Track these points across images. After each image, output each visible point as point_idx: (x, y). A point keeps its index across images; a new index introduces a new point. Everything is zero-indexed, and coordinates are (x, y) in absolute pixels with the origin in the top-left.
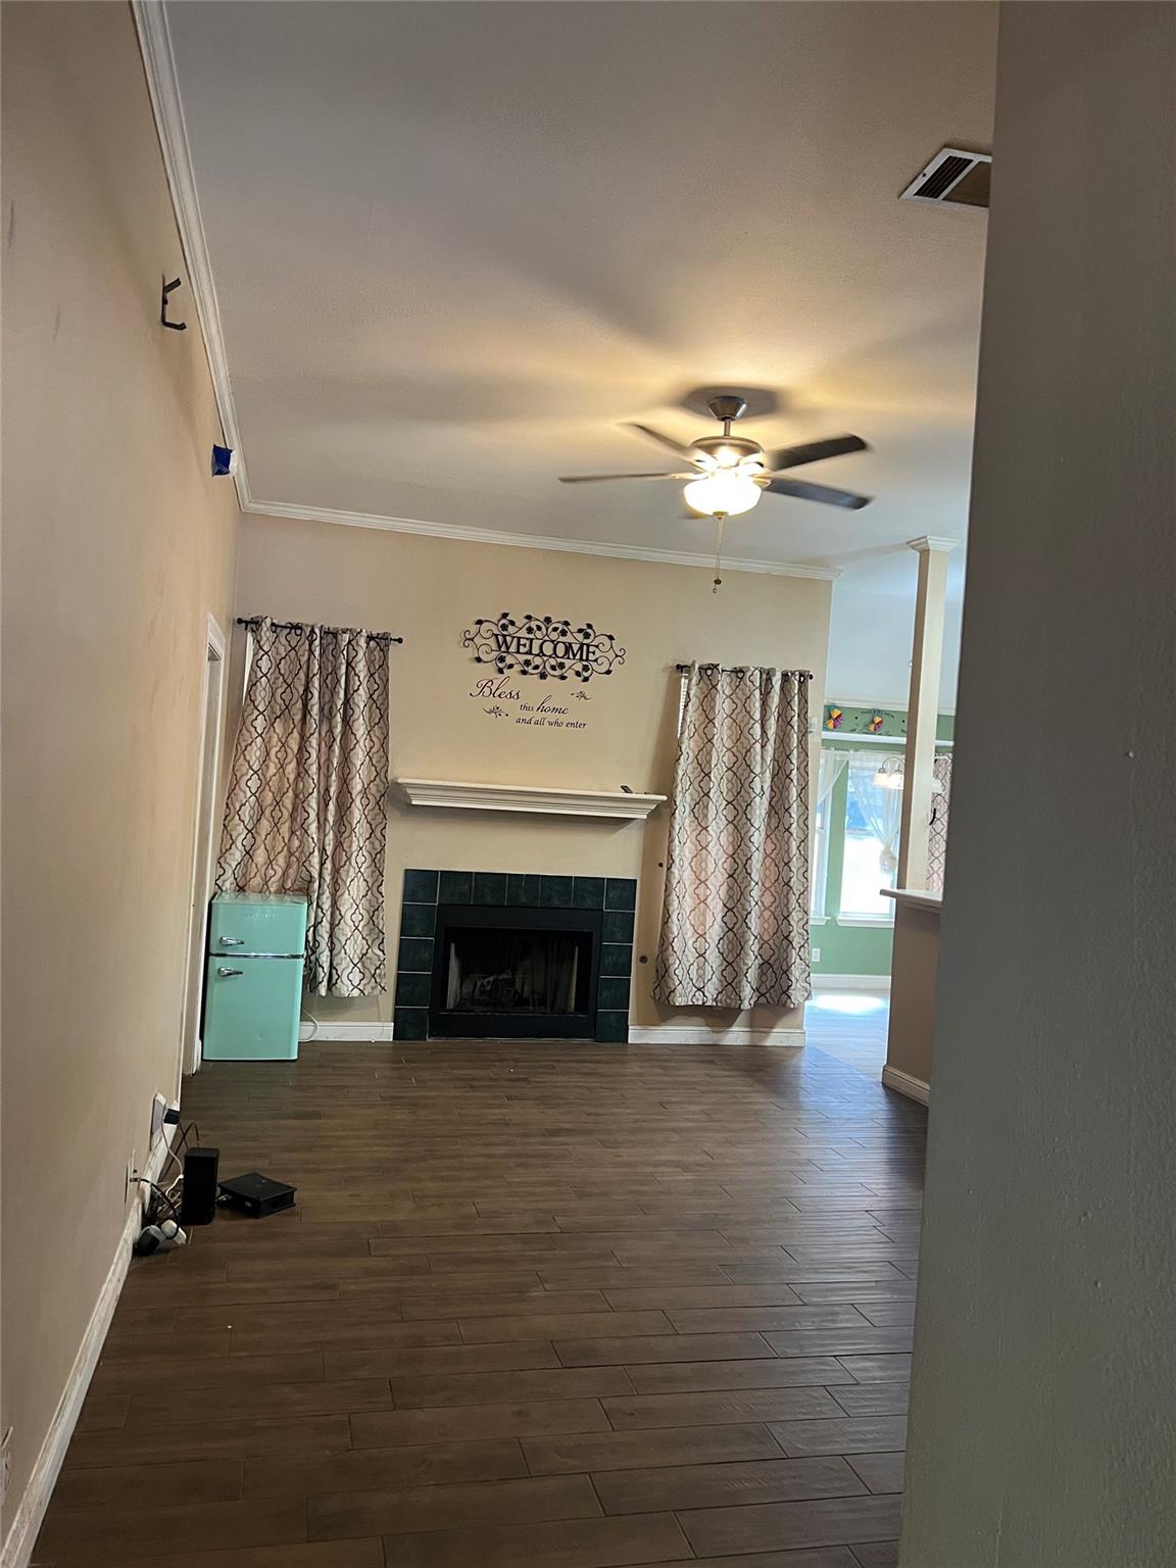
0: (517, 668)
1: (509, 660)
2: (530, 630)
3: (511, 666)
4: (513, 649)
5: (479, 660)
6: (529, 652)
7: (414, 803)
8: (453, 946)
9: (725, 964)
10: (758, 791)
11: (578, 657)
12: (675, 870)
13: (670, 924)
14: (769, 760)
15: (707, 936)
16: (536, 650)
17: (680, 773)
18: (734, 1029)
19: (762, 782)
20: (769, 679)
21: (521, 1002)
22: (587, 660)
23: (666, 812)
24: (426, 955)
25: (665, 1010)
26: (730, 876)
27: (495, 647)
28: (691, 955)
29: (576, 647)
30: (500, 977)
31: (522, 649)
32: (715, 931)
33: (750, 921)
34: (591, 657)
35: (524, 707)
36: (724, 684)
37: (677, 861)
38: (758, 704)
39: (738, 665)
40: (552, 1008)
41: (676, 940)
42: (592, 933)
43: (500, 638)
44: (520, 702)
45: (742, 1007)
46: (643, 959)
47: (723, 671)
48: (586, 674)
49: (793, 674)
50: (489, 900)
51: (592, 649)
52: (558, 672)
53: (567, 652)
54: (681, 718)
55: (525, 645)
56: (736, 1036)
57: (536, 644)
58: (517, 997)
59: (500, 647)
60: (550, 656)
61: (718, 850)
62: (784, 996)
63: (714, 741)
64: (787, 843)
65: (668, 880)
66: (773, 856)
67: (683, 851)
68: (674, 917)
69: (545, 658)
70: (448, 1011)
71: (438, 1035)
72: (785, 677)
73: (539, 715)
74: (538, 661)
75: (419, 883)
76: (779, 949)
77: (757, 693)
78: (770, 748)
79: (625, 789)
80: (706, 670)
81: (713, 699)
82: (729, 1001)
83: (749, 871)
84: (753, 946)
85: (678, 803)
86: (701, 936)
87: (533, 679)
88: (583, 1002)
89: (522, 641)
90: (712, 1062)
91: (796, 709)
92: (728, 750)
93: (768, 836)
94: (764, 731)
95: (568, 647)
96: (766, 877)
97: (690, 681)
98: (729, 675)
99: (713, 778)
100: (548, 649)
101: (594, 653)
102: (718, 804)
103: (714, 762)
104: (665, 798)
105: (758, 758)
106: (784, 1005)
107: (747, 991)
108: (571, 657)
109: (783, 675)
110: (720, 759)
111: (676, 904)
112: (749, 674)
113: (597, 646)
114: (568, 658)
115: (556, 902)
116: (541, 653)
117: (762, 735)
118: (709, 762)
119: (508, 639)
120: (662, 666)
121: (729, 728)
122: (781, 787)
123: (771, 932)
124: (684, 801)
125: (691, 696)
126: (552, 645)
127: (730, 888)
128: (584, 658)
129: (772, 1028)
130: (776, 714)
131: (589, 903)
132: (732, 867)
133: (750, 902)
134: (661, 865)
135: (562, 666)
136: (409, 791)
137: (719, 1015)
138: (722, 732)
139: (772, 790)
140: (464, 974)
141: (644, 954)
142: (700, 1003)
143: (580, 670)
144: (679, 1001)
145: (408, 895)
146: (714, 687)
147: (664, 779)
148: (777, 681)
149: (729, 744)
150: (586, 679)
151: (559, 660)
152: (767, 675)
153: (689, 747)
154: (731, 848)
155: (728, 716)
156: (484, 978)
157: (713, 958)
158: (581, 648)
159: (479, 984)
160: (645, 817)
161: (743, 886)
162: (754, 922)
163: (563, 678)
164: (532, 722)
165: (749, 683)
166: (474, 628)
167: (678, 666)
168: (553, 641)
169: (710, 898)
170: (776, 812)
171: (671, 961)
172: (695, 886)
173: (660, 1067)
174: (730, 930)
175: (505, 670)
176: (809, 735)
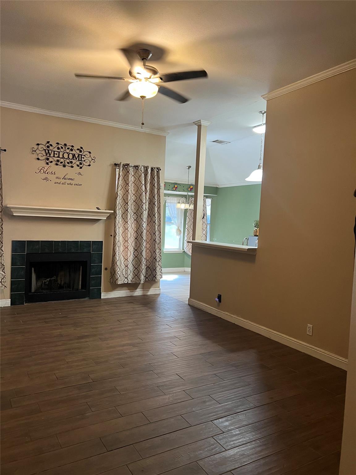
0: (54, 163)
1: (51, 159)
2: (58, 148)
3: (51, 162)
4: (52, 155)
5: (38, 159)
6: (59, 157)
7: (14, 214)
8: (33, 269)
9: (135, 268)
10: (144, 209)
11: (78, 159)
12: (117, 237)
13: (115, 256)
14: (147, 198)
15: (128, 260)
16: (61, 156)
17: (118, 203)
18: (137, 290)
19: (146, 206)
20: (147, 170)
21: (61, 287)
22: (81, 160)
23: (113, 216)
24: (23, 273)
25: (114, 286)
26: (136, 238)
27: (45, 154)
28: (123, 266)
29: (77, 156)
30: (52, 279)
31: (56, 156)
32: (131, 258)
33: (143, 253)
34: (83, 159)
35: (57, 178)
36: (131, 170)
37: (117, 234)
38: (143, 179)
39: (136, 164)
40: (73, 288)
41: (118, 261)
42: (87, 261)
43: (47, 151)
44: (56, 176)
45: (141, 283)
46: (106, 269)
47: (131, 166)
48: (81, 166)
49: (154, 168)
50: (47, 251)
51: (83, 156)
52: (70, 165)
53: (73, 157)
54: (117, 183)
55: (57, 154)
56: (138, 292)
57: (61, 154)
58: (59, 285)
59: (47, 154)
60: (67, 159)
61: (132, 230)
62: (154, 278)
63: (129, 191)
64: (154, 226)
65: (114, 241)
66: (149, 231)
67: (120, 230)
68: (117, 254)
69: (65, 159)
70: (33, 293)
71: (29, 302)
72: (152, 169)
73: (63, 181)
74: (62, 160)
75: (18, 246)
76: (152, 262)
77: (143, 174)
78: (148, 194)
79: (98, 209)
80: (125, 166)
81: (128, 176)
82: (136, 281)
83: (142, 237)
84: (144, 262)
85: (117, 213)
86: (126, 260)
87: (60, 167)
88: (84, 286)
89: (56, 153)
90: (132, 302)
91: (156, 180)
92: (134, 194)
93: (148, 224)
94: (146, 188)
95: (74, 155)
96: (148, 238)
97: (120, 169)
98: (133, 168)
99: (129, 205)
100: (66, 156)
101: (83, 158)
102: (131, 214)
103: (129, 199)
104: (113, 212)
105: (144, 197)
106: (154, 281)
107: (142, 277)
108: (75, 159)
109: (151, 169)
110: (131, 198)
111: (117, 249)
112: (140, 168)
113: (85, 156)
114: (74, 159)
115: (73, 251)
116: (63, 157)
117: (145, 189)
118: (127, 199)
119: (50, 151)
120: (109, 164)
121: (134, 187)
122: (151, 207)
123: (149, 256)
124: (119, 212)
125: (120, 175)
126: (67, 155)
127: (136, 243)
128: (80, 160)
129: (150, 288)
130: (149, 182)
131: (85, 250)
132: (136, 235)
133: (143, 247)
134: (111, 236)
135: (71, 162)
136: (12, 210)
137: (132, 286)
138: (131, 188)
139: (149, 209)
140: (38, 278)
141: (105, 267)
142: (126, 282)
143: (79, 164)
144: (119, 282)
145: (14, 250)
146: (128, 172)
147: (112, 205)
148: (149, 170)
149: (134, 192)
150: (81, 168)
151: (70, 160)
152: (146, 168)
153: (120, 193)
154: (136, 229)
155: (133, 183)
156: (46, 280)
157: (131, 267)
158: (79, 156)
159: (44, 282)
160: (106, 218)
161: (140, 242)
162: (144, 253)
163: (72, 167)
164: (61, 183)
165: (140, 171)
166: (36, 147)
167: (115, 164)
168: (67, 153)
169: (129, 246)
170: (150, 216)
171: (116, 269)
172: (124, 242)
173: (115, 306)
174: (136, 257)
175: (49, 163)
176: (160, 190)
